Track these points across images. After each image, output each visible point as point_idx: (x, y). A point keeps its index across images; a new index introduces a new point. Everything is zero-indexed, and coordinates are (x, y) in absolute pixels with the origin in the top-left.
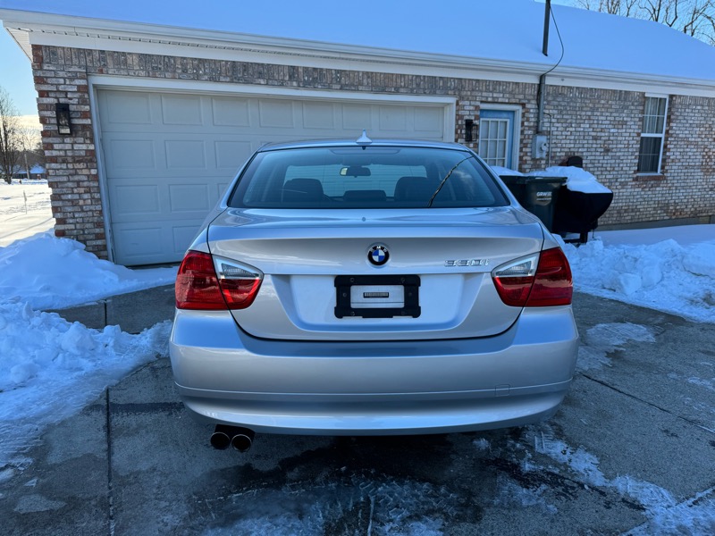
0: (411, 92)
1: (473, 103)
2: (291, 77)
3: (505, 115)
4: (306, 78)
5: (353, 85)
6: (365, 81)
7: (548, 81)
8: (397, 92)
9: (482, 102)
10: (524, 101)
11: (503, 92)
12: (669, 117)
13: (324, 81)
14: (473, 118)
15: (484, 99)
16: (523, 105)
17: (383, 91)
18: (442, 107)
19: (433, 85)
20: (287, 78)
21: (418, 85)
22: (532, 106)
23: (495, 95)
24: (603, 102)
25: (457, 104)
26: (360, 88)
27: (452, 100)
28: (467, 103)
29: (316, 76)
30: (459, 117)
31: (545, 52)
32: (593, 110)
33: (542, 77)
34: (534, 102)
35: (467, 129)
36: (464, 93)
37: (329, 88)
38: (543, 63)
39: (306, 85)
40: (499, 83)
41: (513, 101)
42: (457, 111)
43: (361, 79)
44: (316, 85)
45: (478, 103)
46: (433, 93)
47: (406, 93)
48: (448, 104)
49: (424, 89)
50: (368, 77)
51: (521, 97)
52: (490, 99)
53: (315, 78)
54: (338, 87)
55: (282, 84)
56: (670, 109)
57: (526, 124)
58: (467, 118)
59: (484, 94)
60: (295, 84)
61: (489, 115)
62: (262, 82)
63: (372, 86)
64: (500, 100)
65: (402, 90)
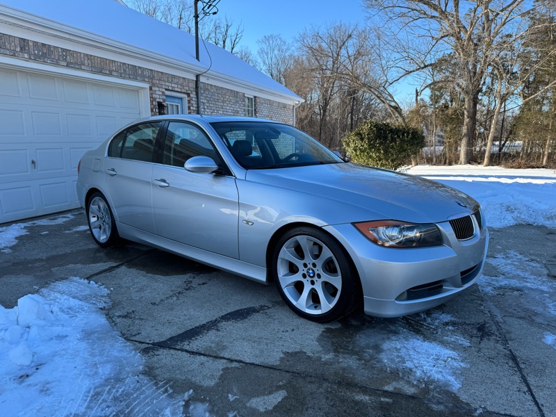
0: (121, 76)
1: (161, 89)
2: (22, 49)
3: (177, 100)
4: (36, 52)
5: (78, 65)
6: (86, 62)
7: (202, 79)
8: (110, 74)
9: (166, 89)
10: (190, 92)
11: (177, 83)
12: (255, 110)
13: (53, 57)
14: (162, 101)
15: (167, 88)
16: (188, 95)
17: (100, 72)
18: (137, 90)
19: (134, 73)
20: (18, 49)
21: (125, 71)
22: (193, 95)
23: (173, 85)
24: (227, 97)
25: (151, 89)
26: (83, 67)
27: (147, 86)
28: (157, 89)
29: (45, 51)
30: (152, 99)
31: (197, 58)
32: (223, 102)
33: (197, 76)
34: (194, 93)
35: (159, 109)
36: (155, 81)
37: (57, 64)
38: (199, 67)
39: (36, 58)
40: (174, 76)
41: (183, 91)
42: (151, 94)
43: (83, 59)
44: (46, 60)
45: (164, 90)
46: (135, 79)
47: (117, 77)
48: (142, 88)
49: (129, 75)
50: (89, 59)
51: (187, 88)
52: (170, 88)
53: (44, 53)
54: (65, 64)
55: (14, 55)
56: (255, 105)
57: (192, 108)
58: (158, 100)
59: (167, 84)
60: (26, 56)
61: (172, 100)
63: (92, 67)
64: (176, 89)
65: (114, 73)
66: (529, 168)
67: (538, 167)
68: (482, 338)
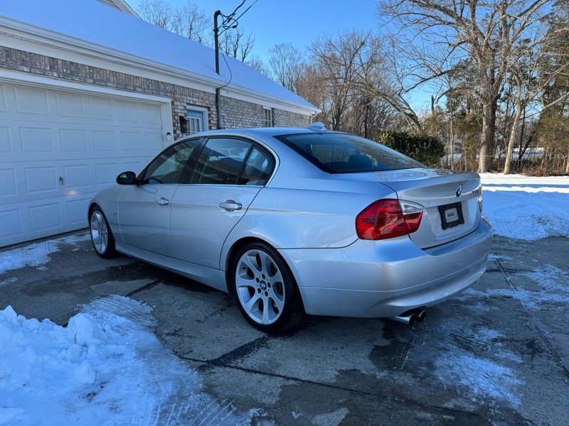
0: (144, 92)
1: (182, 104)
2: (52, 68)
3: (198, 114)
4: (65, 70)
5: (104, 82)
6: (111, 78)
7: (222, 93)
8: (134, 91)
9: (188, 104)
10: (210, 106)
11: (198, 98)
12: (273, 122)
13: (80, 74)
14: (183, 115)
15: (188, 102)
16: (209, 109)
17: (125, 88)
18: (159, 105)
19: (157, 88)
20: (48, 68)
21: (148, 86)
22: (214, 109)
23: (194, 99)
24: (246, 110)
25: (173, 103)
26: (109, 84)
27: (169, 100)
28: (179, 103)
29: (73, 69)
30: (174, 114)
31: (217, 71)
32: (243, 114)
33: (218, 90)
34: (214, 106)
35: (181, 124)
36: (176, 96)
37: (84, 82)
38: (219, 80)
39: (65, 77)
40: (195, 91)
41: (204, 105)
42: (173, 109)
43: (108, 76)
44: (74, 78)
45: (185, 105)
46: (158, 94)
47: (141, 92)
48: (164, 103)
49: (152, 90)
50: (114, 76)
51: (208, 102)
52: (191, 102)
53: (72, 71)
54: (92, 81)
55: (44, 74)
56: (273, 117)
57: (212, 122)
58: (180, 115)
59: (188, 98)
60: (55, 74)
61: (193, 114)
62: (26, 70)
63: (117, 83)
64: (197, 103)
65: (138, 89)
66: (551, 175)
67: (561, 175)
68: (533, 354)
